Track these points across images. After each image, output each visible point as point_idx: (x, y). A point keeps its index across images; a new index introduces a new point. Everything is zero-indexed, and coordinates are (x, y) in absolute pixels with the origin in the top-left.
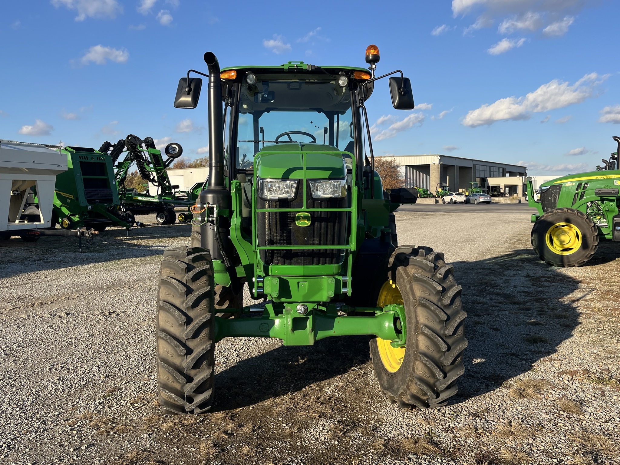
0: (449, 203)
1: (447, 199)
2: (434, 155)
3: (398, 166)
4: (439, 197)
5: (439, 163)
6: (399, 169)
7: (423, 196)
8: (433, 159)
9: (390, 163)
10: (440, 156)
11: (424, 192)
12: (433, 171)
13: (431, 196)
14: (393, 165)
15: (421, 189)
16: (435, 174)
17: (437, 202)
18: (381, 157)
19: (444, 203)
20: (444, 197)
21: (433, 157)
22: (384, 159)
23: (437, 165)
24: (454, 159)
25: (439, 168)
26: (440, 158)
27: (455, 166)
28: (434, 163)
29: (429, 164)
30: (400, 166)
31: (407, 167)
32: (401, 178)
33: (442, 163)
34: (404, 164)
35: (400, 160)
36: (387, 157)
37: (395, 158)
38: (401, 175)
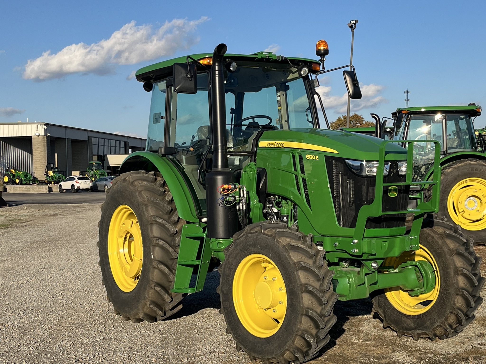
0: (67, 191)
1: (66, 185)
2: (38, 124)
4: (50, 183)
5: (45, 135)
7: (24, 182)
8: (36, 129)
10: (46, 124)
11: (26, 176)
12: (37, 146)
13: (34, 181)
15: (20, 173)
16: (39, 150)
17: (50, 189)
19: (61, 191)
20: (62, 183)
21: (36, 125)
23: (42, 137)
24: (64, 129)
25: (46, 142)
26: (46, 128)
27: (65, 138)
28: (38, 134)
29: (30, 135)
33: (49, 134)
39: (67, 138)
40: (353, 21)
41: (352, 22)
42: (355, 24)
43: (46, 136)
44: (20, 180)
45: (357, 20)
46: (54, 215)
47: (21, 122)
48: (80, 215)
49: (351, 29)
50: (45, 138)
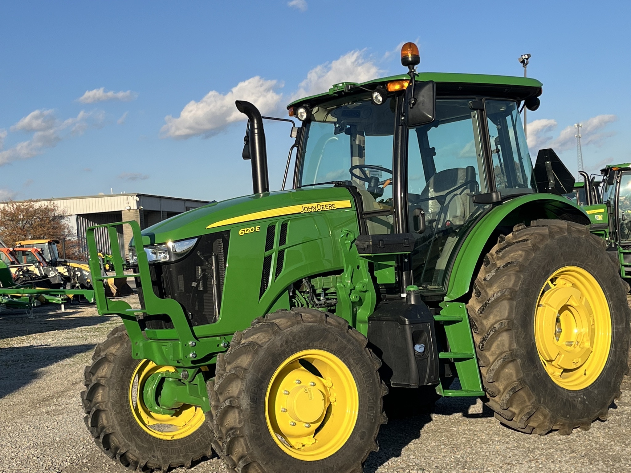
2: (127, 195)
3: (62, 217)
5: (138, 208)
6: (64, 222)
8: (126, 202)
9: (46, 211)
10: (138, 195)
14: (52, 214)
15: (110, 256)
18: (30, 201)
21: (125, 197)
22: (37, 205)
23: (134, 211)
24: (158, 199)
25: (139, 216)
26: (138, 199)
27: (160, 211)
28: (129, 208)
29: (119, 210)
30: (67, 216)
31: (78, 218)
32: (70, 238)
33: (142, 207)
34: (72, 213)
35: (65, 205)
36: (40, 201)
37: (55, 202)
38: (69, 232)
39: (162, 211)
40: (525, 55)
41: (523, 56)
42: (527, 59)
43: (138, 210)
44: (111, 266)
45: (530, 54)
47: (103, 194)
49: (522, 64)
50: (137, 211)
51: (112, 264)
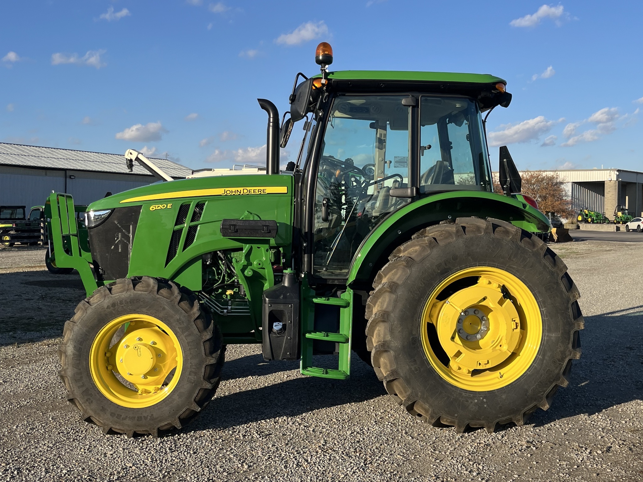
0: (634, 230)
1: (633, 225)
2: (610, 170)
3: (562, 183)
4: (619, 223)
5: (617, 180)
6: (562, 186)
7: (596, 222)
8: (608, 175)
9: (551, 179)
10: (618, 171)
11: (597, 216)
12: (609, 190)
13: (605, 220)
14: (555, 181)
15: (592, 213)
16: (611, 193)
17: (618, 229)
18: (540, 171)
19: (628, 230)
20: (629, 223)
21: (608, 172)
22: (544, 174)
23: (614, 182)
24: (636, 174)
25: (617, 186)
26: (618, 174)
27: (636, 183)
28: (610, 179)
29: (603, 180)
30: (565, 183)
31: (573, 185)
32: (566, 198)
33: (620, 180)
34: (569, 181)
35: (565, 175)
36: (547, 171)
37: (558, 172)
38: (565, 194)
39: (638, 183)
43: (617, 181)
44: (592, 219)
46: (609, 250)
47: (596, 168)
48: (630, 252)
50: (616, 182)
51: (593, 219)
